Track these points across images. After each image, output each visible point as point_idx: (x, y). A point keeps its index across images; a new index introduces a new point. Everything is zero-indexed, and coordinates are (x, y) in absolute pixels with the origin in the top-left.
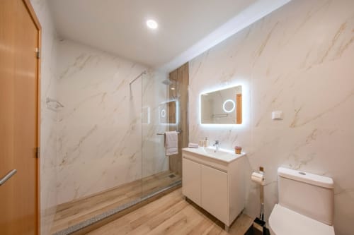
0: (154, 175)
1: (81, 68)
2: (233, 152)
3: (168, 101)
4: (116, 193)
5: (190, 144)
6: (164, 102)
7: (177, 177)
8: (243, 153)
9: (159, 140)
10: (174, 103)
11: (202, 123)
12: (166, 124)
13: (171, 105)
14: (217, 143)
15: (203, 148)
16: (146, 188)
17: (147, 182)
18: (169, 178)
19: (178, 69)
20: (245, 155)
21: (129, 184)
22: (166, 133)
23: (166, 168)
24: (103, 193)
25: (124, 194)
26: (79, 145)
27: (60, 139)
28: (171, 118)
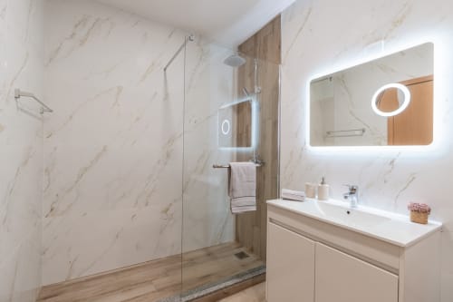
0: (205, 249)
1: (82, 42)
2: (405, 217)
3: (236, 102)
4: (136, 276)
5: (284, 191)
6: (227, 105)
7: (252, 257)
8: (434, 223)
9: (217, 179)
10: (248, 104)
11: (313, 144)
12: (229, 149)
13: (241, 110)
14: (353, 191)
15: (315, 201)
16: (190, 274)
17: (193, 262)
18: (235, 258)
19: (256, 36)
20: (441, 230)
21: (159, 262)
22: (232, 164)
23: (229, 238)
24: (115, 274)
25: (150, 282)
26: (76, 182)
27: (46, 170)
28: (242, 137)
